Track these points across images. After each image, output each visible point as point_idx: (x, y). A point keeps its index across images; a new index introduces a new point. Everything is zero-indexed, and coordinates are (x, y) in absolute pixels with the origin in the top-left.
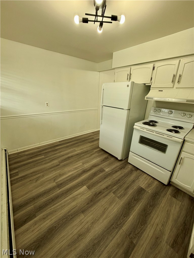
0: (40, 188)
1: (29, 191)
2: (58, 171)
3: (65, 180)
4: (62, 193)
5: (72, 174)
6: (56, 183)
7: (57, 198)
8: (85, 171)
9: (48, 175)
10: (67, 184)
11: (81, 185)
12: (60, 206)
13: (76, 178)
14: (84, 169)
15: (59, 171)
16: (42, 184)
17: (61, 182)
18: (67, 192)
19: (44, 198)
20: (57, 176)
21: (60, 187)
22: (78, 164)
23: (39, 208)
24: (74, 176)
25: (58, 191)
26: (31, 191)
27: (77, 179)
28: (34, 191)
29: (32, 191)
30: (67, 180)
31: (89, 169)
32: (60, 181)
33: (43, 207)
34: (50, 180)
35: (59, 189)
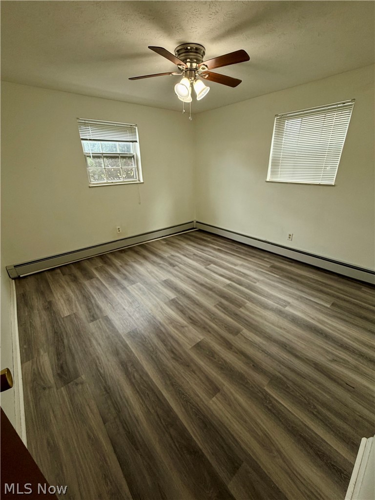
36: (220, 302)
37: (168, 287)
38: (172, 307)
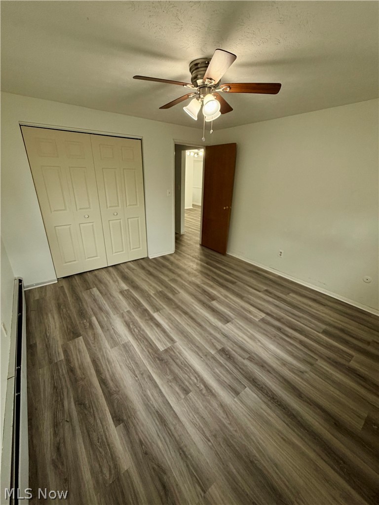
36: (174, 295)
37: (221, 312)
38: (213, 295)
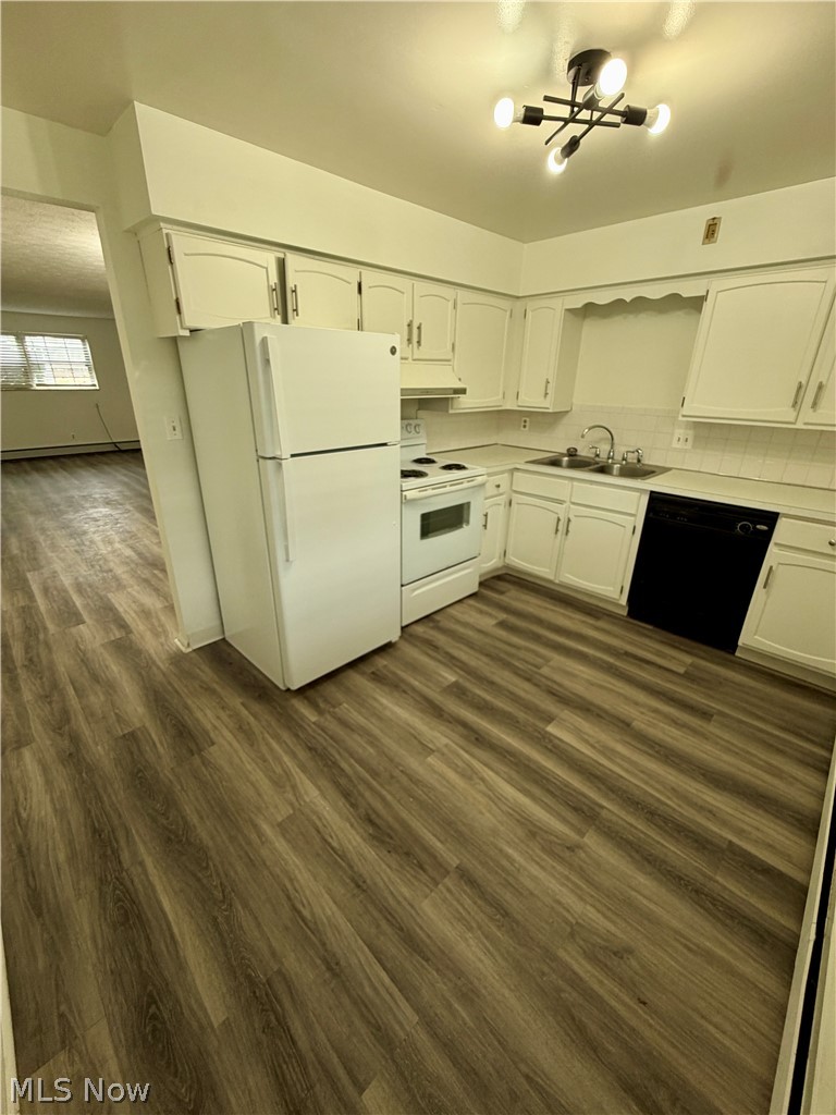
0: (645, 902)
1: (690, 949)
2: (508, 857)
3: (548, 799)
4: (610, 793)
5: (510, 781)
6: (582, 834)
7: (638, 803)
8: (477, 739)
9: (559, 903)
10: (566, 786)
11: (551, 741)
12: (651, 782)
13: (526, 762)
14: (462, 742)
15: (510, 851)
16: (622, 904)
17: (570, 816)
18: (597, 777)
19: (665, 850)
20: (543, 849)
21: (591, 808)
22: (435, 772)
23: (704, 848)
24: (518, 772)
25: (611, 808)
26: (684, 937)
27: (529, 759)
28: (675, 923)
29: (677, 932)
30: (548, 791)
31: (460, 729)
32: (564, 820)
33: (691, 835)
34: (582, 873)
35: (602, 807)
